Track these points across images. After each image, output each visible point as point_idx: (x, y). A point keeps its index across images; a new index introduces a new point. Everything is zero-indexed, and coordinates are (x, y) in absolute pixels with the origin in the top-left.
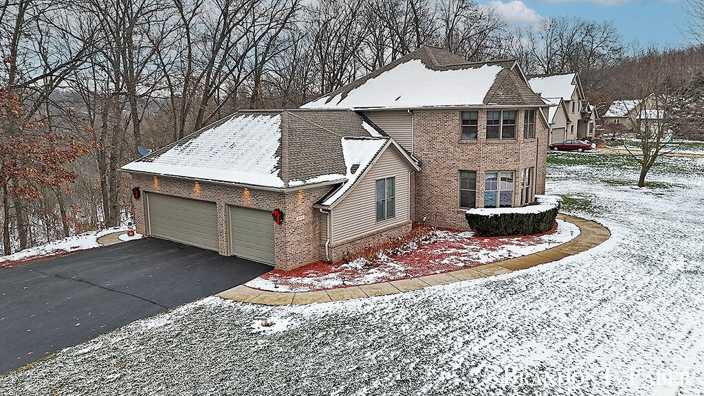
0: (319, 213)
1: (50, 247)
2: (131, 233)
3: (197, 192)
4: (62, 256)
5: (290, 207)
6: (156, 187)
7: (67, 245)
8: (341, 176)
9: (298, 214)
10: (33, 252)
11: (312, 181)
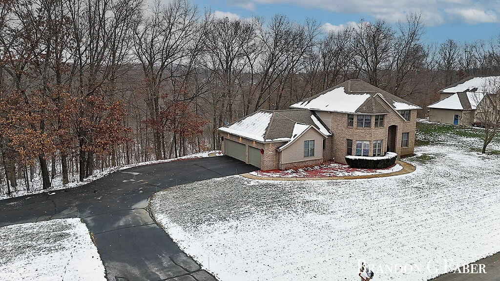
0: (278, 153)
1: (194, 156)
2: (219, 153)
3: (240, 141)
4: (197, 159)
5: (266, 148)
6: (229, 137)
7: (199, 155)
8: (289, 139)
9: (269, 152)
10: (188, 157)
11: (275, 140)
